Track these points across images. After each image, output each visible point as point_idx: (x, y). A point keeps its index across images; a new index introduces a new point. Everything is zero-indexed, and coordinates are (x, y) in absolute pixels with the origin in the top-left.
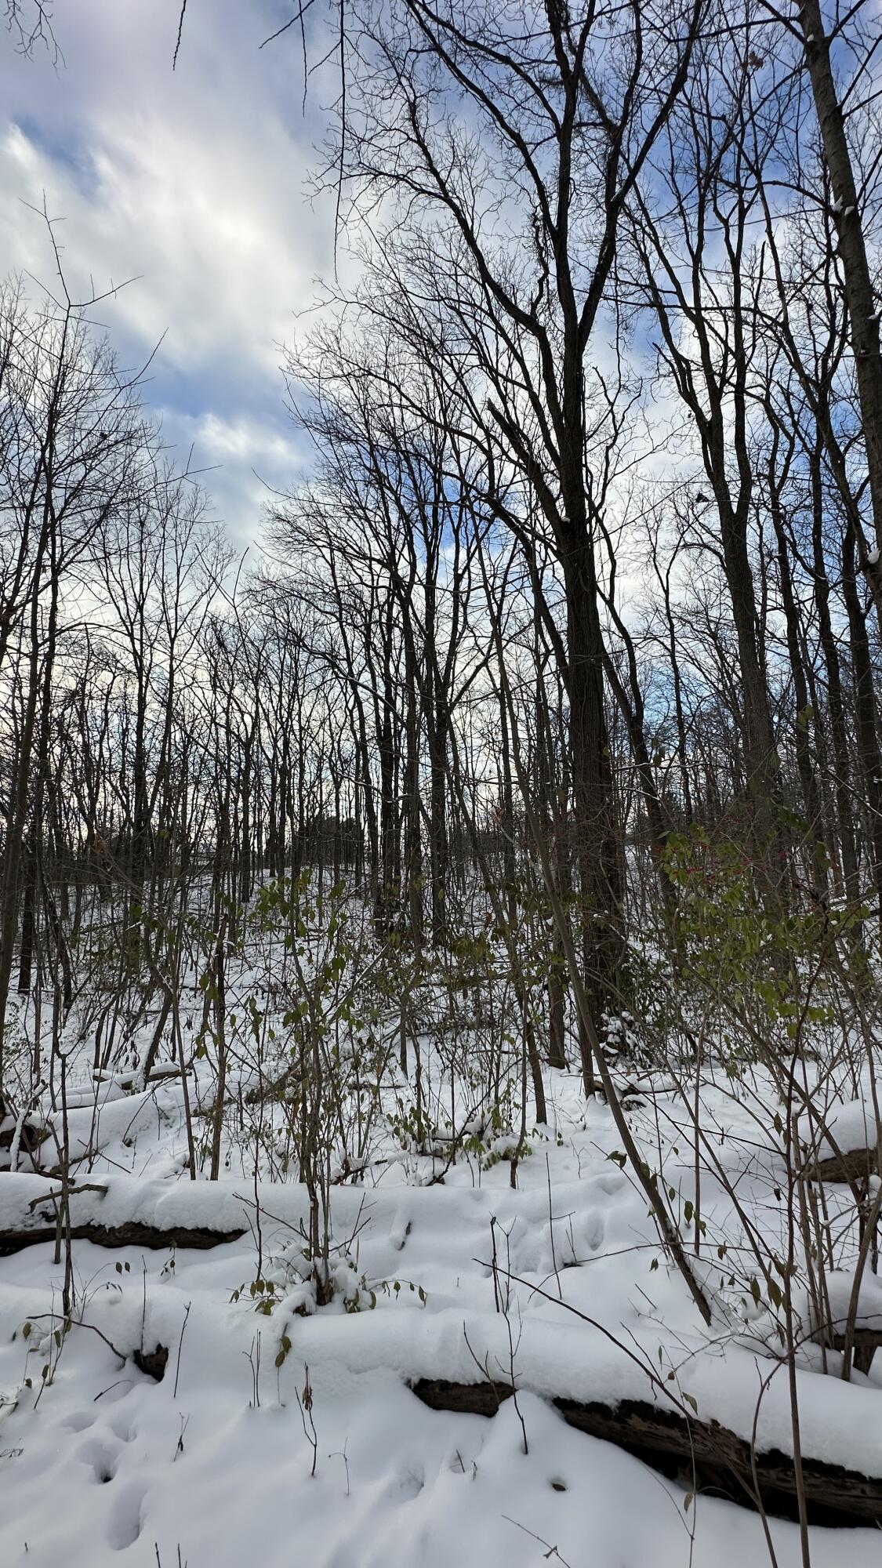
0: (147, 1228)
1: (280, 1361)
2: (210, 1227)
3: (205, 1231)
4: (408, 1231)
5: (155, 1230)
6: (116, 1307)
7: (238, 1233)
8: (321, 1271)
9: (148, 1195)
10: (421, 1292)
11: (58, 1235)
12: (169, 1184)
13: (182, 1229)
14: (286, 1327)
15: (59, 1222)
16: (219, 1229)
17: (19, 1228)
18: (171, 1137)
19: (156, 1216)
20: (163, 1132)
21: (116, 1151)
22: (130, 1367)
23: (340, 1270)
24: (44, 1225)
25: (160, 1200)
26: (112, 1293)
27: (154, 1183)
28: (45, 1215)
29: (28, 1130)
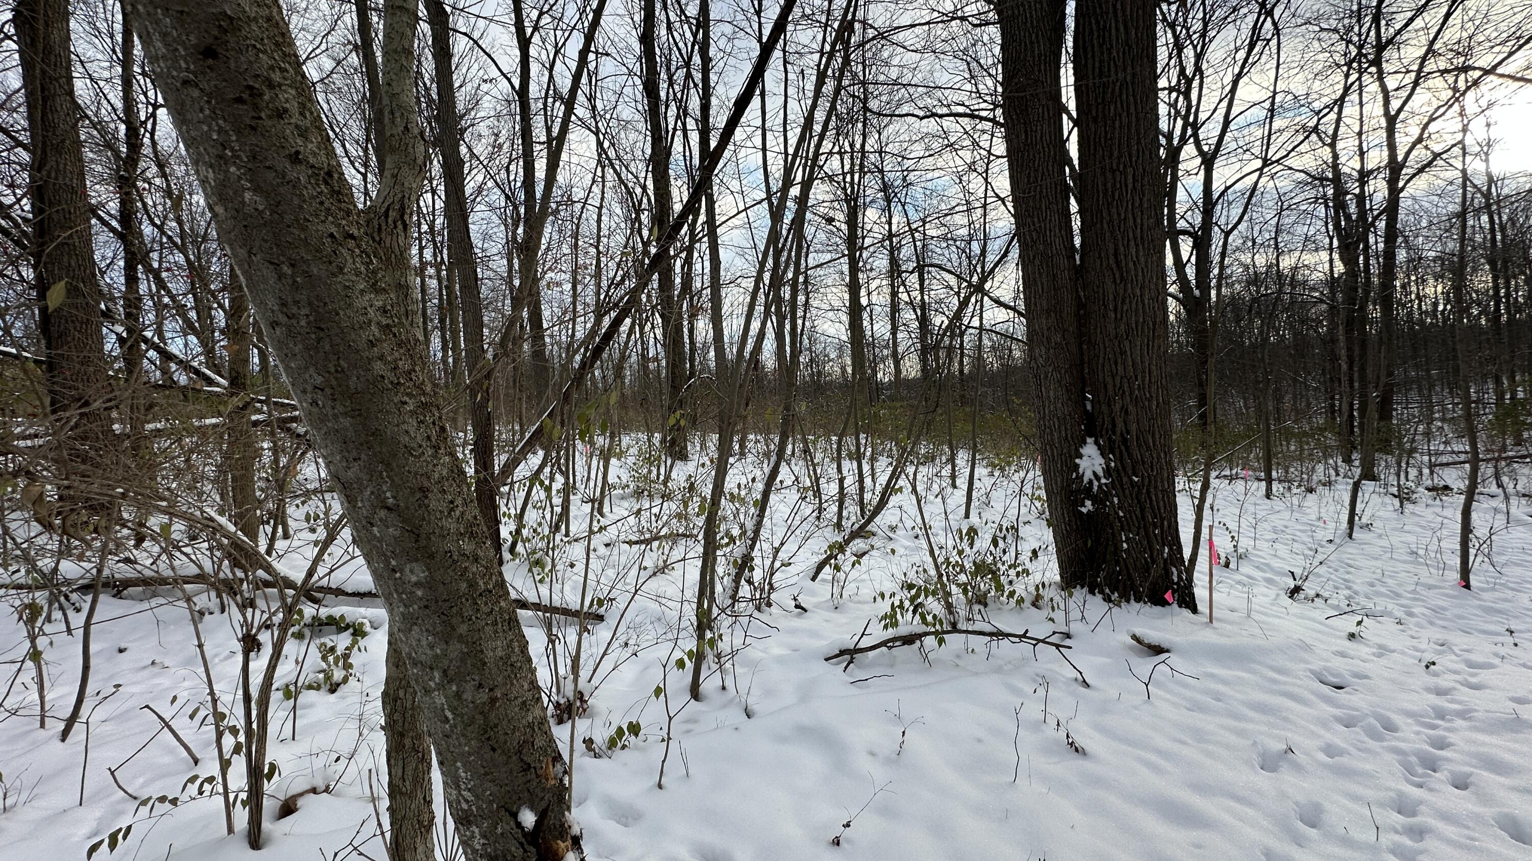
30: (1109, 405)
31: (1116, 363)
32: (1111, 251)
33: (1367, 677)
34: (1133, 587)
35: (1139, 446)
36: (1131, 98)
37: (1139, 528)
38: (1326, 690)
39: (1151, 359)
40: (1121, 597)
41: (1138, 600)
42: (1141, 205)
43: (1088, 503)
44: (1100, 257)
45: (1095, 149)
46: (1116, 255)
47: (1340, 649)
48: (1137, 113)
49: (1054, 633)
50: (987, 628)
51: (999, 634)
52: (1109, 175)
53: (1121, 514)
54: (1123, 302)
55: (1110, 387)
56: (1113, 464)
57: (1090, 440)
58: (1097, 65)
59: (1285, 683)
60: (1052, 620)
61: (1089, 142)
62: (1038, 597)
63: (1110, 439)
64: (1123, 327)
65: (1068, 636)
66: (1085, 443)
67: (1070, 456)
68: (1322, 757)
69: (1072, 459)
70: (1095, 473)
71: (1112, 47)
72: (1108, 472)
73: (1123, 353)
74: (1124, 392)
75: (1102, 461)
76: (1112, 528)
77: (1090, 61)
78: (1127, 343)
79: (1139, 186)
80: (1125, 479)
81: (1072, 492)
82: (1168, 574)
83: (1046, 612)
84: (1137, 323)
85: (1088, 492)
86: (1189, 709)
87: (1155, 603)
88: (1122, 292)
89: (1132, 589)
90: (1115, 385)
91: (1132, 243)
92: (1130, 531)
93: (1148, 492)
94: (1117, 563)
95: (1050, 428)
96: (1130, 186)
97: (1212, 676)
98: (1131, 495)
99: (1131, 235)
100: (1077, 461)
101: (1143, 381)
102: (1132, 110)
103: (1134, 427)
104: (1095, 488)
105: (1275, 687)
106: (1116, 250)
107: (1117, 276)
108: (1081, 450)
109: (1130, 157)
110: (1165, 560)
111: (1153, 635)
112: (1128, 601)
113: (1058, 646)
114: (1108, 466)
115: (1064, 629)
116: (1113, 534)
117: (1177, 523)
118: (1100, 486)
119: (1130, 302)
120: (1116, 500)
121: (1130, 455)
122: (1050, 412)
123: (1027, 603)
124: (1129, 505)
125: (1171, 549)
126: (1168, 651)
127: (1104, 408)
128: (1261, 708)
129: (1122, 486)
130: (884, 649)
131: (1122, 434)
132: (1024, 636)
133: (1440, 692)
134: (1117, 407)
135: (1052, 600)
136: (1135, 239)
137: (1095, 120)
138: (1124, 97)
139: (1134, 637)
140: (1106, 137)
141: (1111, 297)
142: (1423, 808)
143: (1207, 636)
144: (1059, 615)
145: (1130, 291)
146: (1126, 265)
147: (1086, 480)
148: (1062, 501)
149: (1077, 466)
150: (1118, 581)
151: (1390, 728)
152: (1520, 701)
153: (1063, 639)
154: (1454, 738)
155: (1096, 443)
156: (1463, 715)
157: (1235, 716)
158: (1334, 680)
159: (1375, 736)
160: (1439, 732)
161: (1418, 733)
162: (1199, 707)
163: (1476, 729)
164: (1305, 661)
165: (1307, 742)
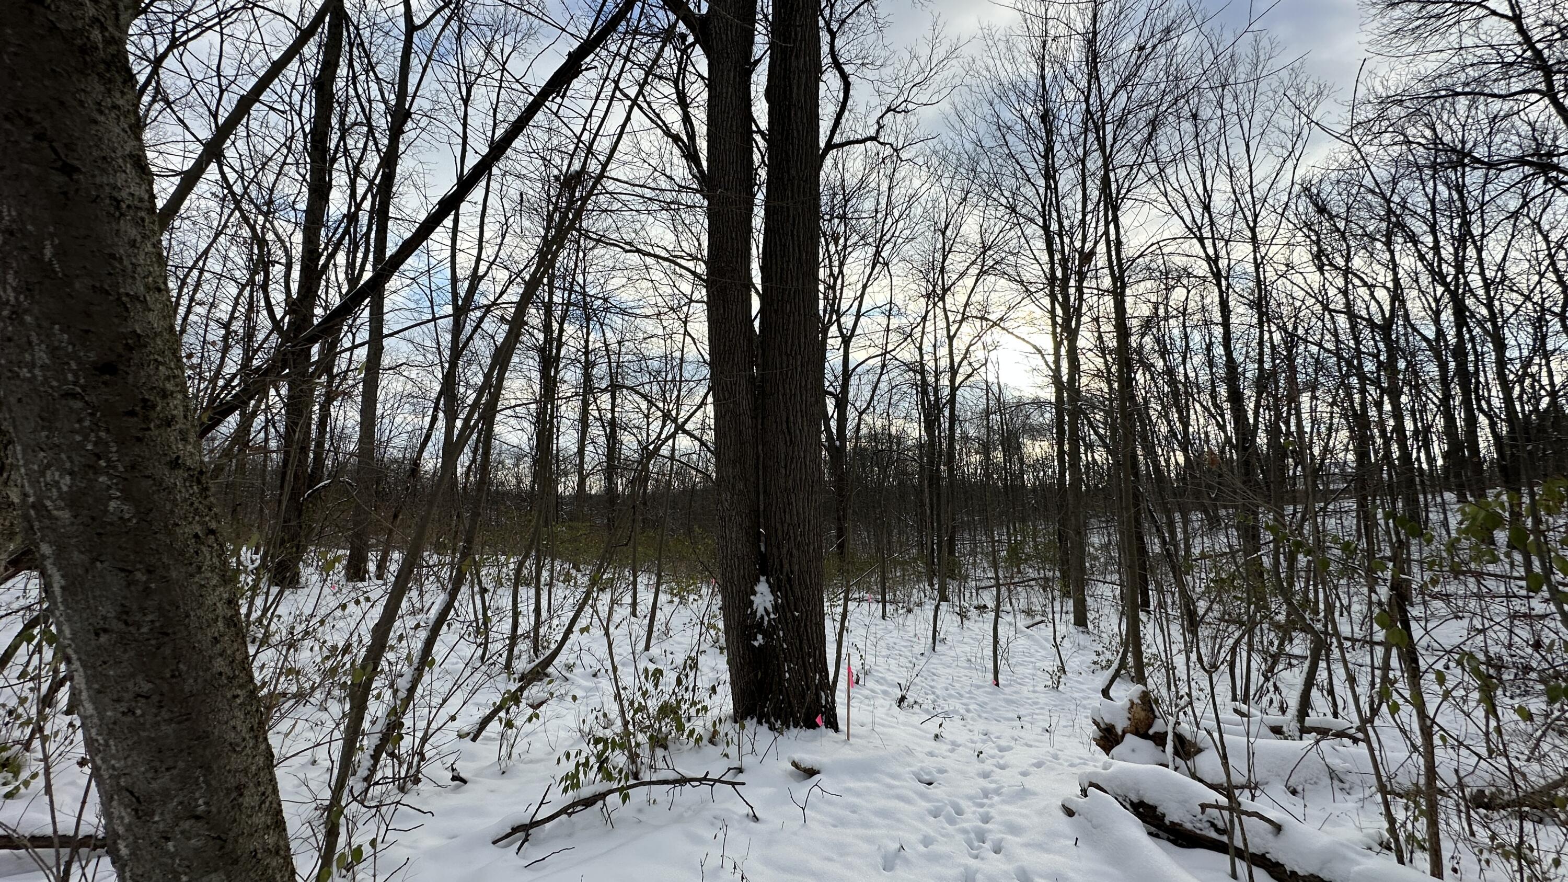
9: (1332, 855)
11: (1231, 850)
15: (1231, 838)
17: (1188, 826)
18: (1350, 804)
24: (1213, 834)
25: (1356, 868)
27: (1342, 845)
28: (1213, 825)
29: (1180, 739)
30: (779, 548)
31: (785, 513)
32: (784, 419)
33: (946, 771)
34: (792, 714)
35: (800, 584)
36: (801, 303)
37: (798, 658)
38: (922, 787)
40: (782, 724)
41: (795, 727)
43: (760, 637)
46: (787, 422)
47: (928, 749)
49: (729, 769)
50: (671, 775)
51: (683, 781)
52: (785, 358)
53: (785, 646)
54: (792, 462)
55: (780, 532)
56: (780, 601)
57: (763, 579)
58: (779, 270)
59: (897, 787)
60: (726, 755)
62: (715, 733)
63: (778, 578)
64: (790, 482)
65: (740, 770)
66: (759, 581)
67: (747, 593)
68: (921, 848)
69: (748, 596)
70: (765, 609)
71: (789, 260)
72: (776, 608)
73: (790, 504)
74: (790, 537)
75: (772, 598)
76: (778, 660)
77: (774, 266)
78: (793, 496)
80: (789, 615)
81: (747, 627)
82: (818, 698)
83: (721, 748)
84: (801, 479)
85: (760, 627)
86: (835, 826)
87: (809, 727)
88: (791, 453)
89: (791, 715)
90: (783, 531)
92: (791, 661)
93: (806, 625)
94: (781, 693)
95: (731, 566)
97: (849, 790)
98: (793, 628)
100: (752, 597)
101: (804, 529)
103: (796, 568)
104: (766, 623)
105: (891, 792)
106: (788, 418)
107: (788, 438)
108: (756, 588)
110: (817, 686)
111: (808, 759)
112: (788, 727)
113: (733, 784)
114: (776, 602)
115: (737, 764)
116: (779, 666)
117: (825, 651)
118: (769, 621)
119: (797, 462)
120: (781, 633)
121: (793, 593)
122: (732, 552)
123: (705, 741)
124: (791, 638)
125: (821, 676)
126: (818, 772)
127: (775, 550)
128: (883, 813)
129: (786, 620)
131: (787, 574)
132: (705, 778)
133: (986, 775)
134: (785, 550)
135: (726, 735)
137: (776, 311)
139: (795, 764)
141: (783, 456)
143: (846, 753)
144: (733, 750)
145: (796, 453)
147: (758, 615)
148: (738, 635)
149: (752, 602)
150: (781, 709)
151: (959, 812)
152: (1025, 774)
153: (736, 775)
154: (993, 812)
155: (768, 581)
156: (997, 792)
157: (866, 825)
158: (927, 778)
159: (951, 822)
160: (985, 809)
161: (974, 813)
162: (840, 822)
163: (1004, 802)
164: (909, 765)
165: (912, 838)
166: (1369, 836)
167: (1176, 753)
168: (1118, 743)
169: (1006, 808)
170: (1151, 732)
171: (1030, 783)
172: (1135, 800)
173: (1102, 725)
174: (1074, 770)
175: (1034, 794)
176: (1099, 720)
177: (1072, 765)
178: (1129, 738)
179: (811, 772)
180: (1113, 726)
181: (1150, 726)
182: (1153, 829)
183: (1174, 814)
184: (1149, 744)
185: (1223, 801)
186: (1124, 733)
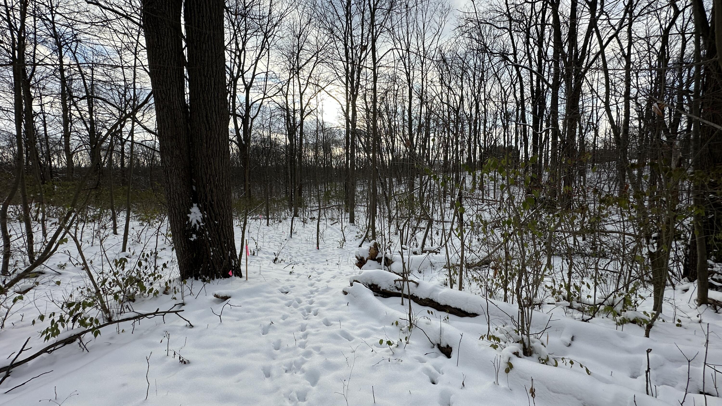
0: (435, 302)
1: (507, 371)
2: (462, 309)
3: (460, 310)
4: (573, 339)
5: (438, 304)
6: (429, 326)
7: (474, 315)
8: (526, 341)
9: (434, 290)
10: (587, 371)
11: (402, 295)
12: (443, 288)
13: (450, 306)
14: (509, 359)
15: (402, 291)
16: (466, 310)
17: (388, 290)
18: (436, 273)
19: (439, 299)
20: (433, 271)
21: (416, 272)
22: (436, 349)
23: (536, 344)
24: (396, 291)
25: (440, 293)
26: (426, 320)
27: (436, 286)
28: (397, 288)
29: (386, 259)
30: (204, 188)
31: (207, 168)
32: (204, 114)
33: (294, 286)
34: (216, 272)
35: (218, 207)
36: (213, 45)
37: (218, 245)
38: (283, 295)
39: (223, 167)
40: (210, 278)
41: (217, 278)
42: (218, 96)
43: (194, 236)
44: (199, 116)
45: (196, 62)
46: (207, 117)
47: (286, 279)
48: (216, 54)
49: (175, 305)
50: (132, 315)
51: (140, 316)
52: (203, 78)
53: (210, 239)
54: (210, 140)
55: (204, 180)
56: (206, 216)
57: (194, 205)
58: (196, 21)
59: (271, 297)
60: (175, 298)
61: (193, 58)
62: (167, 288)
63: (204, 204)
64: (210, 151)
65: (183, 304)
66: (192, 206)
67: (185, 213)
68: (282, 321)
69: (186, 214)
70: (197, 221)
71: (203, 16)
72: (203, 220)
73: (210, 163)
74: (211, 182)
75: (201, 215)
76: (206, 246)
77: (193, 17)
78: (212, 159)
79: (217, 87)
80: (212, 223)
81: (186, 231)
82: (230, 263)
83: (170, 296)
84: (216, 150)
85: (194, 230)
86: (237, 320)
87: (225, 277)
88: (209, 135)
89: (215, 273)
90: (206, 179)
91: (214, 113)
92: (214, 246)
93: (222, 228)
94: (208, 262)
95: (173, 199)
96: (213, 86)
97: (246, 303)
98: (214, 230)
99: (213, 109)
100: (188, 215)
101: (219, 177)
102: (213, 51)
103: (215, 198)
104: (198, 228)
105: (268, 300)
106: (207, 114)
107: (207, 126)
108: (191, 210)
109: (213, 72)
110: (229, 257)
111: (223, 292)
112: (213, 279)
113: (176, 312)
114: (203, 216)
115: (181, 301)
116: (206, 249)
117: (234, 240)
118: (200, 227)
119: (213, 141)
120: (207, 233)
121: (214, 212)
122: (173, 190)
123: (161, 293)
124: (214, 235)
125: (231, 252)
126: (230, 297)
127: (202, 189)
128: (263, 310)
129: (210, 225)
130: (45, 355)
131: (210, 202)
132: (157, 312)
133: (312, 285)
134: (208, 189)
135: (175, 288)
136: (215, 111)
137: (196, 48)
138: (210, 43)
139: (216, 296)
140: (201, 59)
141: (204, 136)
142: (307, 326)
143: (245, 286)
144: (178, 295)
145: (213, 135)
146: (212, 123)
147: (193, 224)
148: (180, 236)
149: (188, 218)
150: (209, 271)
151: (300, 302)
152: (328, 282)
153: (180, 307)
154: (314, 299)
155: (198, 206)
156: (317, 291)
157: (255, 316)
158: (285, 291)
159: (296, 306)
160: (312, 299)
161: (306, 301)
162: (241, 318)
163: (319, 294)
164: (277, 286)
165: (277, 318)
166: (441, 282)
167: (385, 264)
168: (364, 264)
169: (321, 296)
170: (377, 258)
171: (330, 285)
172: (370, 284)
173: (359, 258)
174: (348, 277)
175: (332, 289)
176: (358, 256)
177: (347, 275)
178: (369, 262)
179: (225, 298)
180: (363, 258)
181: (376, 255)
182: (376, 293)
183: (384, 286)
184: (376, 262)
185: (401, 278)
186: (367, 259)
